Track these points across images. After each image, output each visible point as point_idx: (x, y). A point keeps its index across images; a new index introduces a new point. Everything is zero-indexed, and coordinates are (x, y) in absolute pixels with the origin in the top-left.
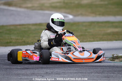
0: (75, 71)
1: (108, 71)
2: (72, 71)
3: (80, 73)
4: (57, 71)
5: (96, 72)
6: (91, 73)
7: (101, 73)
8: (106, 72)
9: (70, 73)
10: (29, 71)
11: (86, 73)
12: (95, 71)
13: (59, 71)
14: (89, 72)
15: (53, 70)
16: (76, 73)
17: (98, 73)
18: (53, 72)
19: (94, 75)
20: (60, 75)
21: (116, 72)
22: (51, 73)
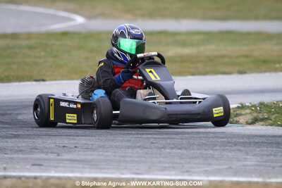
0: (125, 144)
1: (199, 145)
4: (84, 142)
8: (195, 147)
13: (89, 142)
15: (74, 139)
16: (128, 147)
18: (77, 145)
19: (170, 153)
20: (96, 153)
21: (218, 148)
22: (73, 146)
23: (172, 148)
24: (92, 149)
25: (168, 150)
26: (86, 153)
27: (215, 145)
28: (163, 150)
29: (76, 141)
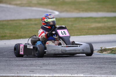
0: (69, 63)
3: (74, 64)
4: (52, 62)
10: (28, 62)
13: (54, 62)
14: (82, 63)
17: (91, 64)
18: (49, 63)
19: (87, 66)
20: (57, 66)
21: (107, 64)
22: (48, 64)
23: (88, 64)
24: (55, 65)
26: (52, 66)
28: (84, 65)
29: (49, 62)
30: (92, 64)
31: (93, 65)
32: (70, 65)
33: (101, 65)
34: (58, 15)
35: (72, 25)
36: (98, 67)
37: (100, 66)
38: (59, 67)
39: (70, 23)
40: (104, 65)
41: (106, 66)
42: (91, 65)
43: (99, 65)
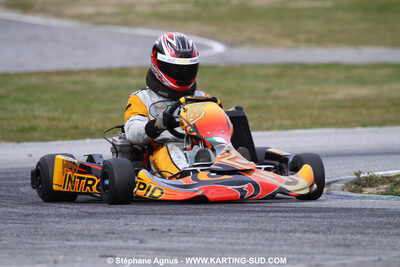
0: (240, 226)
1: (344, 227)
2: (230, 226)
3: (258, 230)
4: (184, 223)
5: (306, 229)
6: (291, 231)
7: (324, 232)
8: (338, 230)
9: (227, 230)
10: (98, 223)
11: (275, 231)
12: (303, 226)
13: (190, 224)
14: (284, 227)
15: (171, 219)
16: (243, 231)
17: (314, 232)
18: (172, 228)
19: (300, 238)
20: (196, 239)
21: (370, 231)
22: (165, 230)
23: (305, 232)
24: (192, 234)
25: (298, 235)
26: (182, 239)
27: (367, 228)
28: (291, 234)
29: (172, 222)
30: (317, 233)
31: (321, 237)
32: (242, 236)
33: (349, 236)
34: (220, 55)
35: (267, 91)
36: (337, 242)
37: (344, 239)
38: (203, 242)
39: (262, 85)
40: (359, 236)
41: (366, 238)
42: (314, 235)
43: (342, 237)
